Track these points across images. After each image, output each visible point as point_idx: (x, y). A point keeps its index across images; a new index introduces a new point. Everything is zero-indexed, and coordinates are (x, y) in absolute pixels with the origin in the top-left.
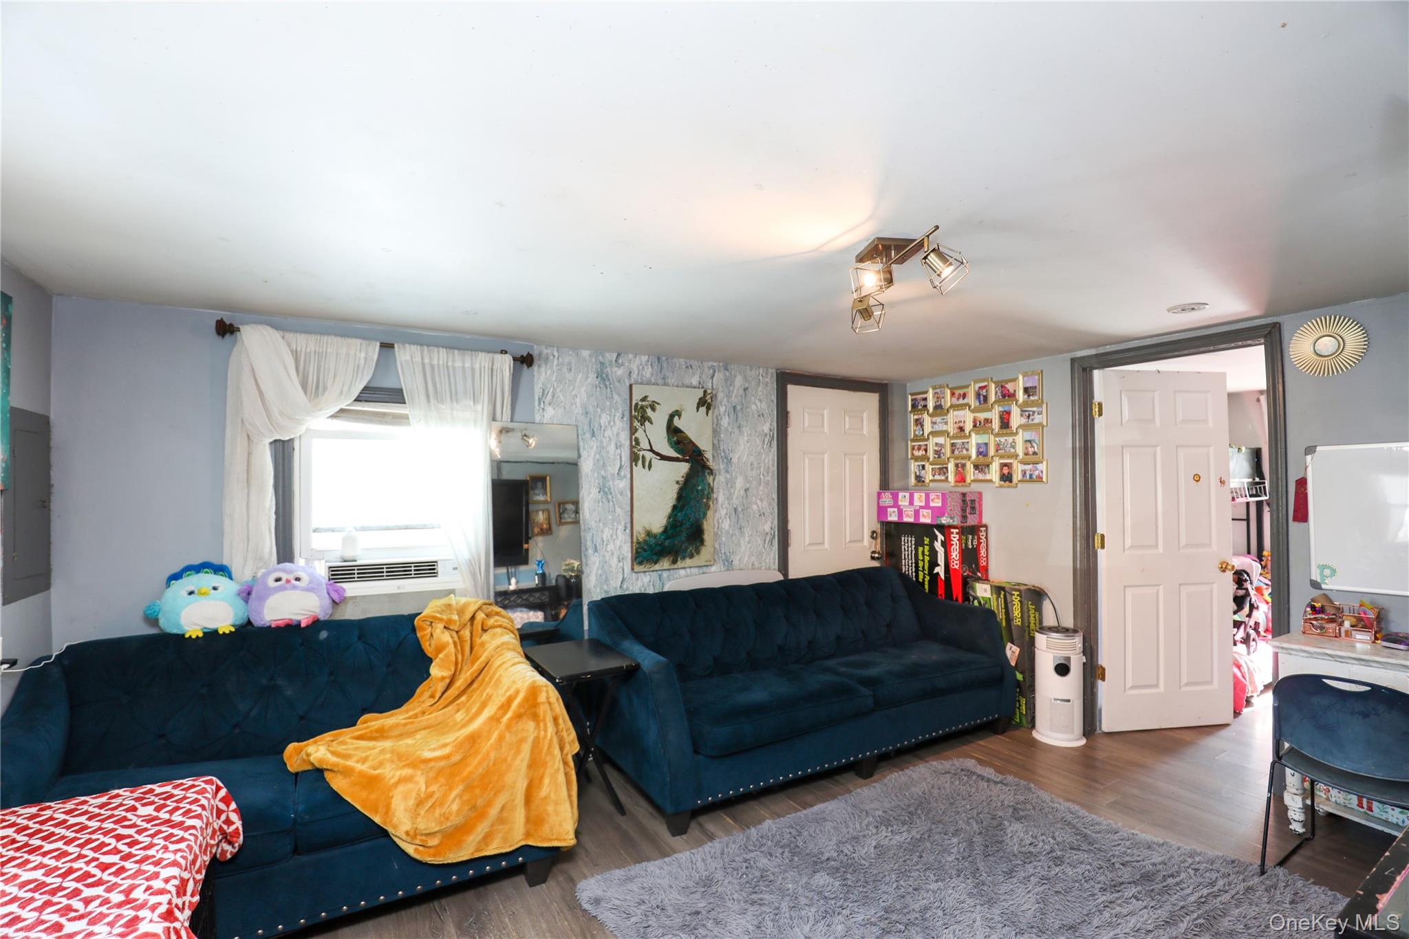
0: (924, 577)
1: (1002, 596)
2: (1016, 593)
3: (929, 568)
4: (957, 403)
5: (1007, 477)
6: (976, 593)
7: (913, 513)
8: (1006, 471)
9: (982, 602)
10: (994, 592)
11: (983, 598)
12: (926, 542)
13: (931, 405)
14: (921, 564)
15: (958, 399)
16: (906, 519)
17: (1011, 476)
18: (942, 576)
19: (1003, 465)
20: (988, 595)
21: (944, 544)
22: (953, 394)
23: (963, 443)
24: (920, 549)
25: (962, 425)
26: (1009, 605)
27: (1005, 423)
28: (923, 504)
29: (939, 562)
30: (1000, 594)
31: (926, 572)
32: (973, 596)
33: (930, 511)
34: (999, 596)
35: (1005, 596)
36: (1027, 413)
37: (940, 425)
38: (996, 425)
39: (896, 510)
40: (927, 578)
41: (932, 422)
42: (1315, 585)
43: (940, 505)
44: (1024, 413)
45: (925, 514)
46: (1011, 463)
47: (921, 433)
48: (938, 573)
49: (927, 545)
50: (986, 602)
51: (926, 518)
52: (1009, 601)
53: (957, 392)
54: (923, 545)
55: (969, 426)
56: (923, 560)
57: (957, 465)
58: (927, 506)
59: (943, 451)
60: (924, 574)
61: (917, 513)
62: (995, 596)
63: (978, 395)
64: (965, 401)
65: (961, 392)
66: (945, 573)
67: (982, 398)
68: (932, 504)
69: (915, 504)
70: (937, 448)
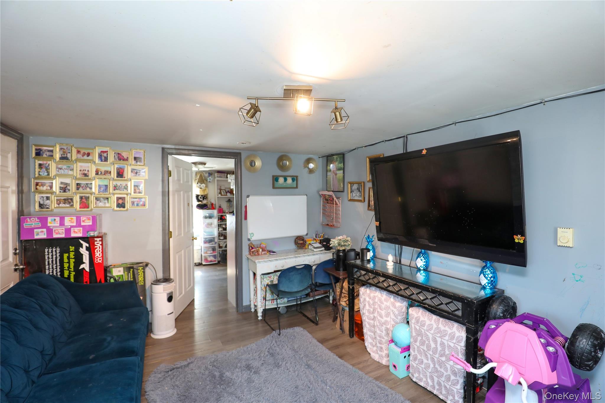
0: (70, 273)
1: (131, 272)
2: (140, 268)
3: (74, 267)
4: (82, 158)
5: (122, 205)
6: (112, 274)
7: (64, 231)
8: (120, 202)
9: (117, 278)
10: (125, 270)
11: (117, 276)
12: (71, 250)
13: (57, 156)
14: (66, 266)
15: (83, 156)
16: (55, 236)
17: (125, 204)
18: (87, 269)
19: (118, 199)
20: (122, 273)
21: (88, 249)
22: (78, 152)
23: (87, 184)
24: (66, 256)
25: (86, 172)
26: (136, 276)
27: (120, 174)
28: (75, 224)
29: (84, 261)
30: (130, 271)
31: (72, 270)
32: (109, 277)
33: (81, 228)
34: (129, 272)
35: (133, 272)
36: (135, 171)
37: (66, 171)
38: (114, 174)
39: (45, 230)
40: (73, 274)
41: (57, 168)
42: (249, 240)
43: (91, 224)
44: (133, 171)
45: (76, 230)
46: (125, 198)
47: (46, 174)
48: (83, 269)
49: (72, 251)
50: (120, 278)
51: (77, 233)
52: (136, 273)
53: (82, 151)
54: (68, 252)
55: (93, 174)
56: (69, 262)
57: (81, 198)
58: (79, 225)
59: (68, 188)
60: (70, 271)
61: (68, 231)
62: (126, 273)
63: (100, 156)
64: (90, 158)
65: (86, 151)
66: (90, 267)
67: (103, 158)
68: (82, 224)
69: (66, 224)
70: (62, 186)
